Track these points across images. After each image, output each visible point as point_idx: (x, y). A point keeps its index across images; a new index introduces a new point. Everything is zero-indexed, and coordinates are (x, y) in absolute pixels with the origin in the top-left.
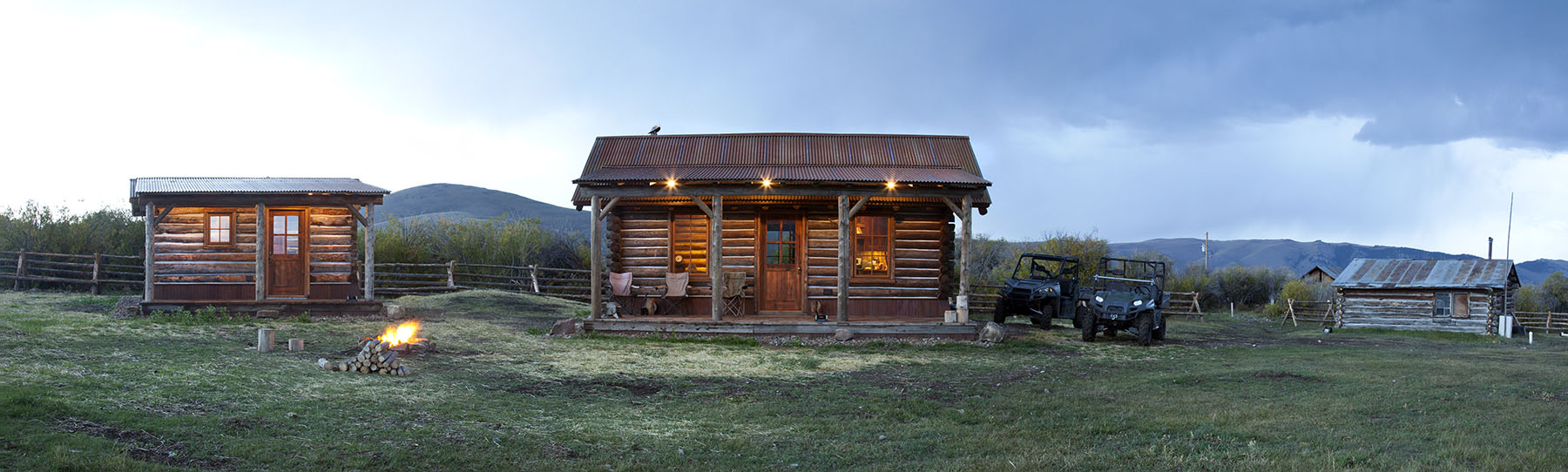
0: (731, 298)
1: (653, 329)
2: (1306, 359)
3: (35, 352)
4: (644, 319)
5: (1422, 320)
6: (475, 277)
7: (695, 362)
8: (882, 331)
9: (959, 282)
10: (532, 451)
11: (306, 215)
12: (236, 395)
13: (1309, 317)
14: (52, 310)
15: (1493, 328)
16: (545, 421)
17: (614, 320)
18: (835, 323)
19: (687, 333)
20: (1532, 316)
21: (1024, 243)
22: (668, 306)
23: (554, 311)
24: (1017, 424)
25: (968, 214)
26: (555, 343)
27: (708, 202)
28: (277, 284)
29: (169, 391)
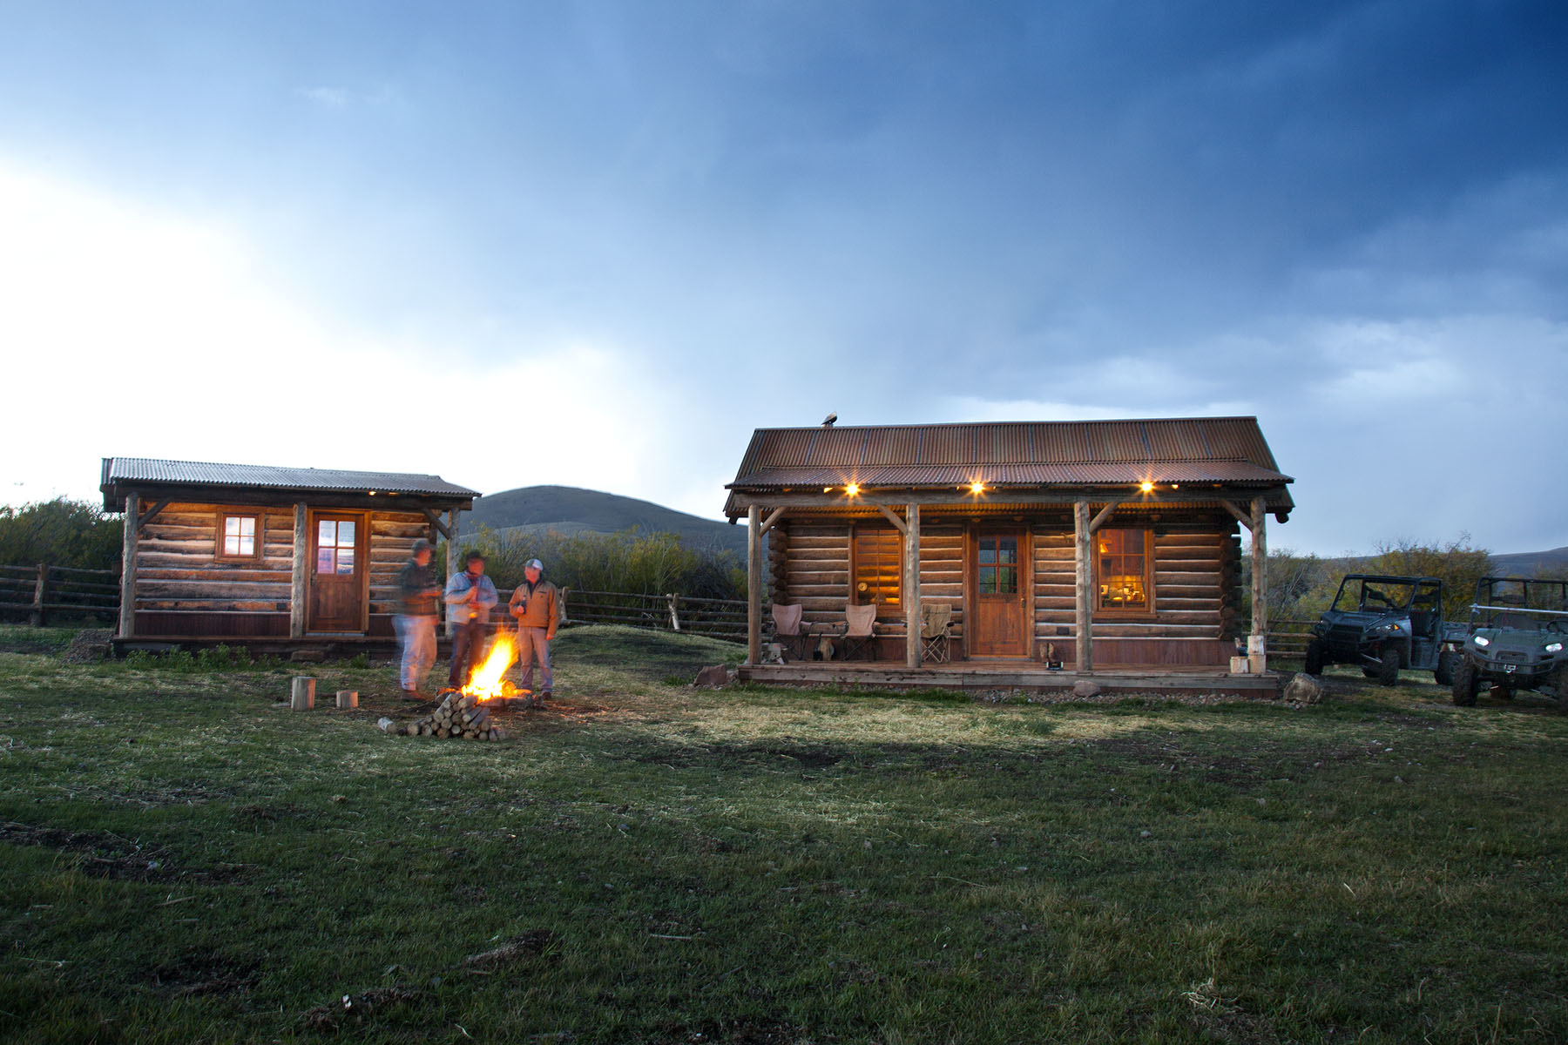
0: (932, 639)
1: (830, 679)
4: (817, 665)
6: (596, 608)
7: (884, 723)
8: (1140, 684)
9: (1250, 618)
10: (669, 843)
11: (366, 521)
12: (256, 772)
16: (687, 802)
17: (778, 667)
18: (1074, 673)
19: (874, 684)
21: (1346, 559)
22: (849, 649)
23: (699, 654)
24: (1353, 828)
25: (1261, 523)
26: (700, 698)
27: (901, 513)
28: (322, 615)
29: (152, 770)
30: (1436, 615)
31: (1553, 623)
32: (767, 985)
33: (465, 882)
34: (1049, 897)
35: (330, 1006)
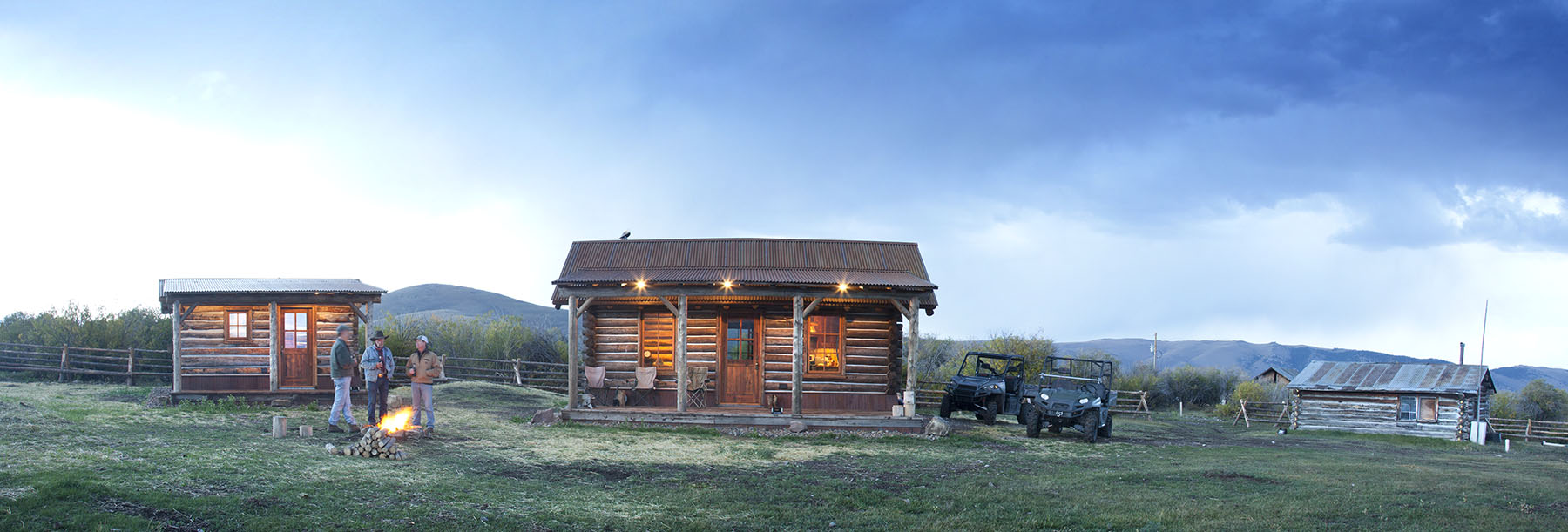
0: (695, 391)
1: (624, 419)
2: (1260, 461)
3: (79, 439)
4: (615, 409)
5: (1385, 423)
6: (464, 369)
7: (661, 450)
8: (833, 423)
9: (906, 380)
10: (515, 529)
11: (313, 313)
12: (254, 477)
13: (1262, 417)
14: (93, 400)
15: (1464, 434)
16: (527, 503)
17: (589, 410)
18: (790, 416)
19: (654, 423)
20: (1509, 423)
22: (638, 398)
23: (535, 402)
25: (916, 315)
26: (535, 432)
27: (675, 302)
28: (289, 376)
29: (196, 474)
30: (1021, 379)
31: (1085, 386)
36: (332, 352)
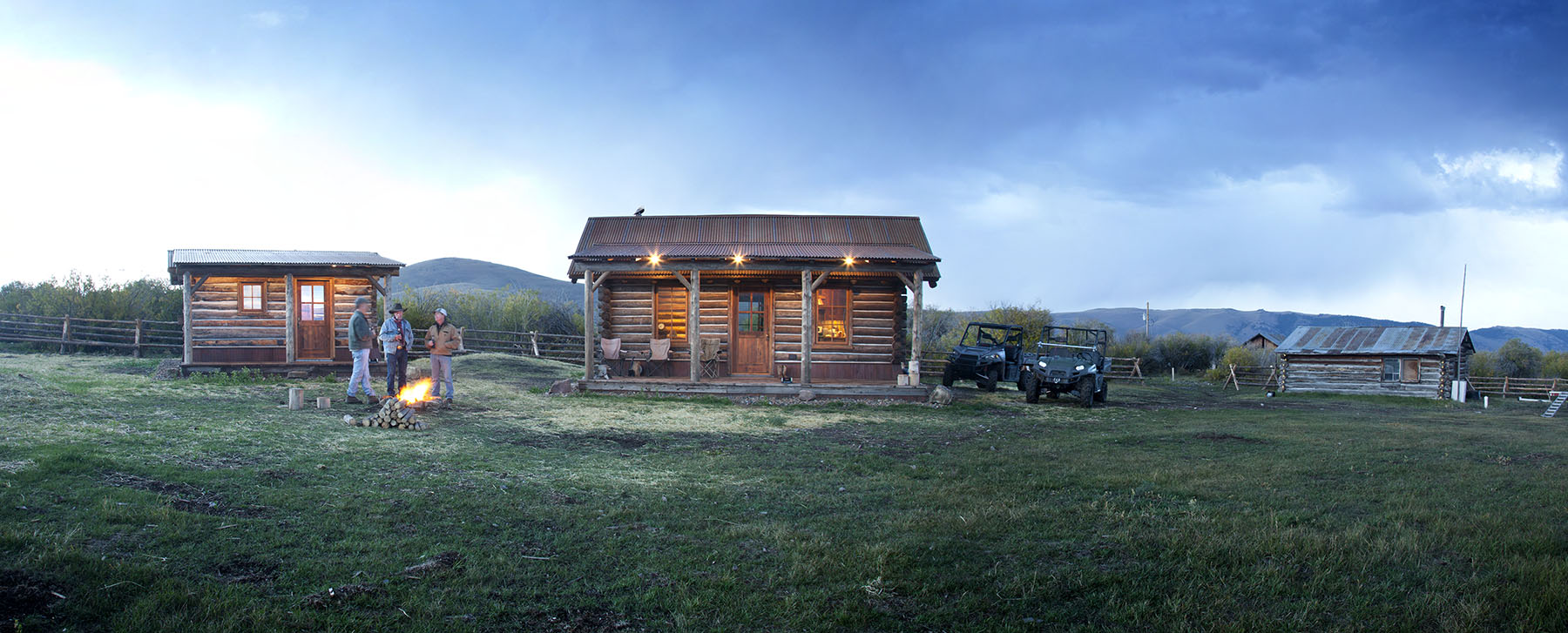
0: (707, 362)
1: (639, 389)
2: (1250, 422)
3: (82, 412)
4: (631, 380)
5: (1370, 384)
6: (483, 342)
7: (676, 419)
8: (841, 392)
9: (911, 349)
10: (534, 497)
11: (331, 285)
12: (270, 449)
13: (1251, 381)
14: (97, 372)
15: (1445, 392)
16: (546, 471)
17: (605, 381)
18: (799, 385)
19: (669, 393)
20: (1488, 381)
21: (969, 312)
22: (652, 368)
23: (552, 372)
24: (967, 483)
25: (920, 287)
26: (553, 402)
27: (687, 276)
28: (305, 348)
29: (208, 447)
30: (1020, 348)
31: (1081, 354)
32: (599, 588)
33: (402, 521)
34: (781, 530)
35: (321, 594)
36: (350, 324)
